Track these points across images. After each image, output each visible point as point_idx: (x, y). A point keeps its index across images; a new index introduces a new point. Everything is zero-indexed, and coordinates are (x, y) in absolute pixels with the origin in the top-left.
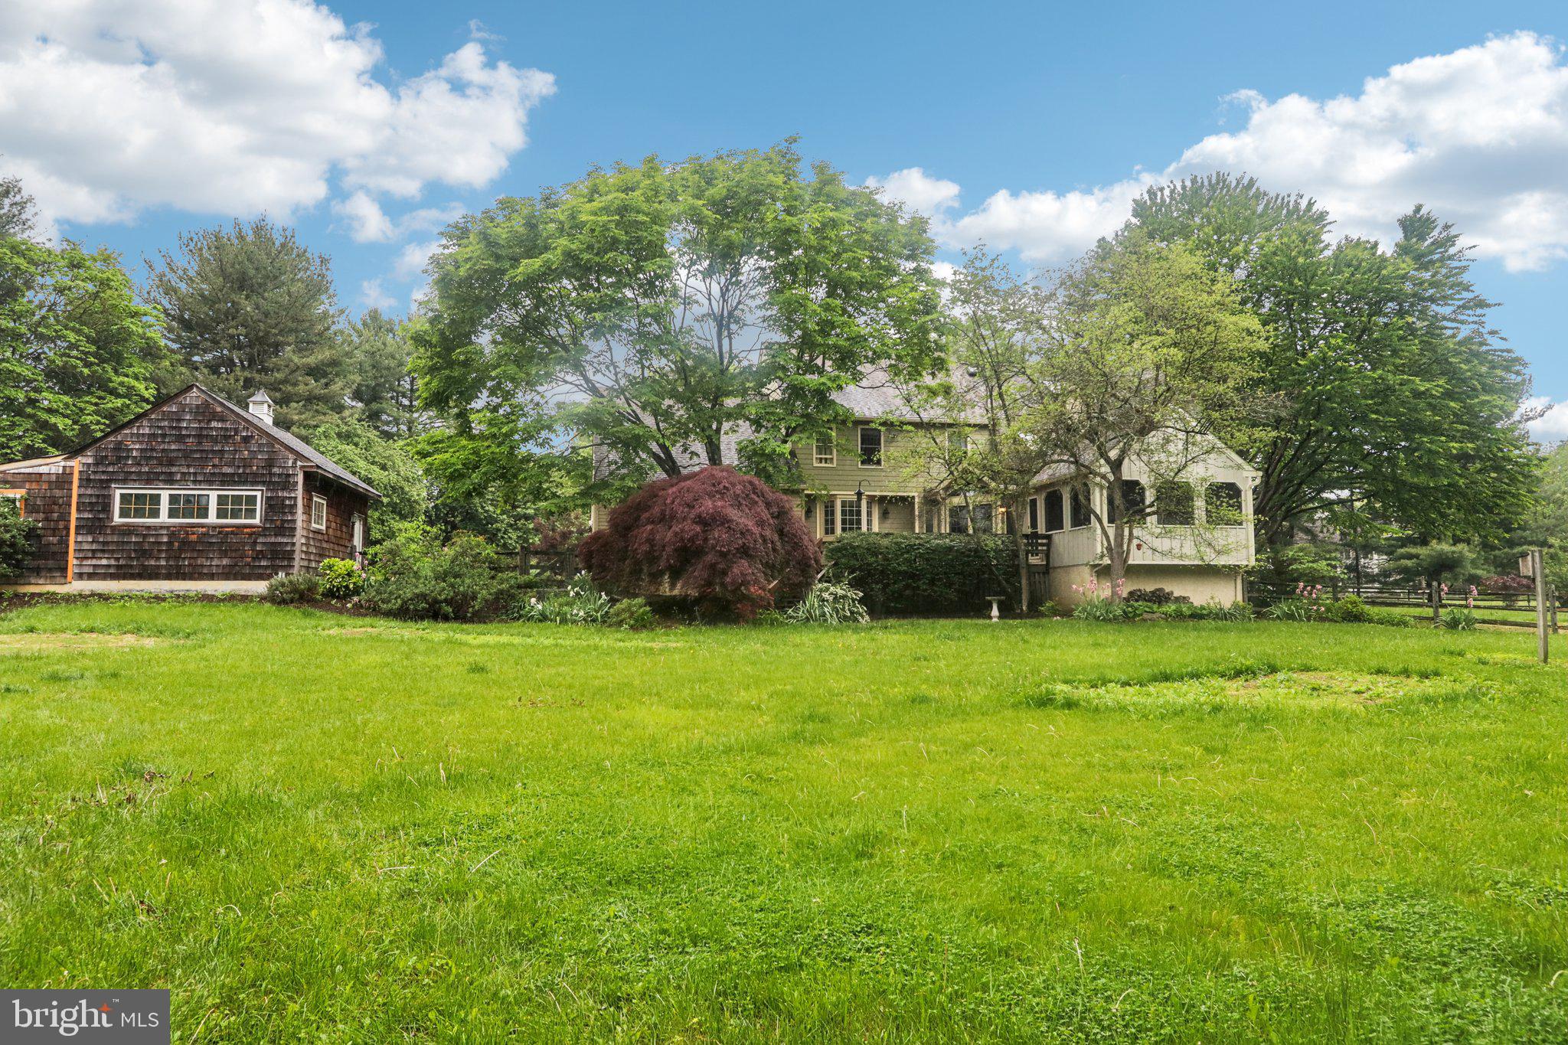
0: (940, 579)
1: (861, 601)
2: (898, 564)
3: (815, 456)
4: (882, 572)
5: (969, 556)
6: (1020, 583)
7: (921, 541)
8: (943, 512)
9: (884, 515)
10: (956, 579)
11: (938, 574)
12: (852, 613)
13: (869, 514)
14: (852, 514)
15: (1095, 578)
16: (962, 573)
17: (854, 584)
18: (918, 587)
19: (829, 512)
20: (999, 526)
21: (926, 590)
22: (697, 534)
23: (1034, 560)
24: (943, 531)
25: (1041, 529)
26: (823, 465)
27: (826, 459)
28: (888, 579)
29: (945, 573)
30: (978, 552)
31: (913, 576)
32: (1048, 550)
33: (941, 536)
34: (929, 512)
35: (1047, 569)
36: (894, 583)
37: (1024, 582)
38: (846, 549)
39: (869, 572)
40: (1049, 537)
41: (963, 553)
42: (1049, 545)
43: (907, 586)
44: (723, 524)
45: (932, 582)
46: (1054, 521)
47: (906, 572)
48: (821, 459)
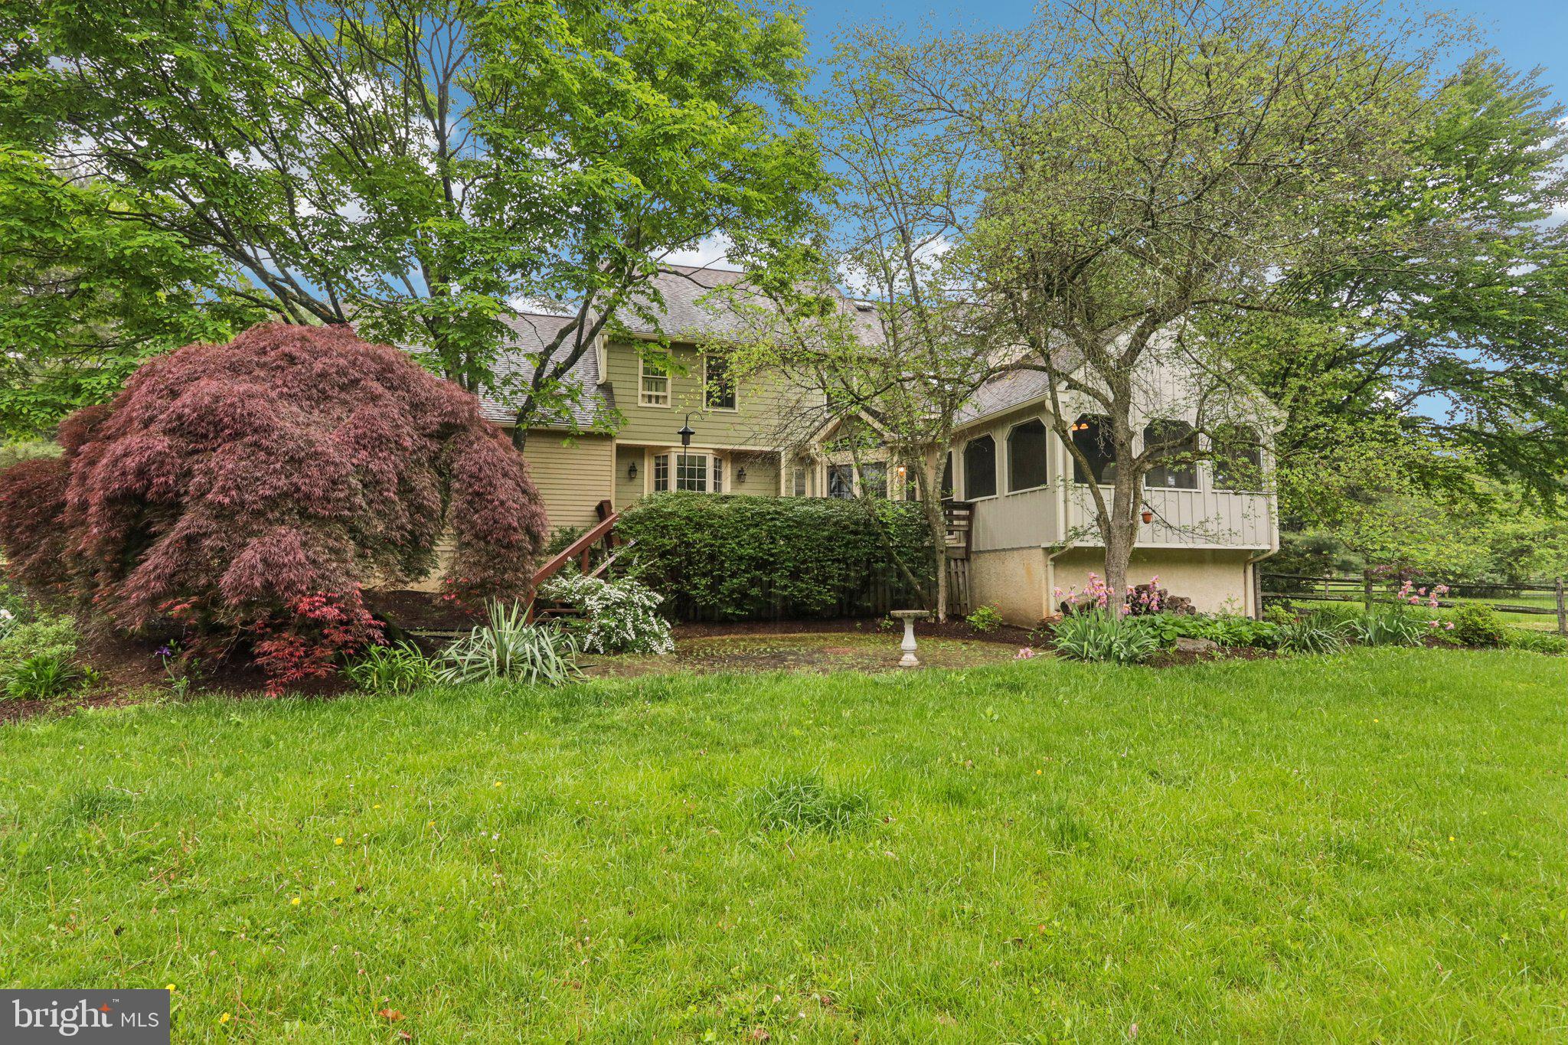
0: (807, 571)
1: (661, 611)
2: (739, 544)
3: (640, 392)
4: (712, 558)
5: (855, 533)
6: (936, 577)
7: (779, 509)
8: (818, 476)
9: (740, 477)
10: (834, 569)
11: (804, 562)
12: (639, 633)
13: (717, 475)
14: (692, 475)
15: (1051, 569)
16: (844, 560)
17: (650, 581)
18: (771, 584)
19: (661, 473)
20: (896, 491)
21: (785, 587)
22: (160, 460)
23: (950, 541)
24: (818, 495)
25: (959, 493)
26: (653, 405)
27: (657, 397)
28: (722, 568)
29: (818, 560)
30: (868, 528)
31: (762, 564)
32: (970, 525)
33: (813, 501)
34: (801, 476)
35: (967, 555)
36: (733, 575)
37: (942, 574)
38: (651, 518)
39: (689, 556)
40: (970, 507)
41: (845, 527)
42: (970, 519)
43: (753, 582)
44: (237, 435)
45: (795, 575)
46: (981, 481)
47: (752, 558)
48: (650, 397)
